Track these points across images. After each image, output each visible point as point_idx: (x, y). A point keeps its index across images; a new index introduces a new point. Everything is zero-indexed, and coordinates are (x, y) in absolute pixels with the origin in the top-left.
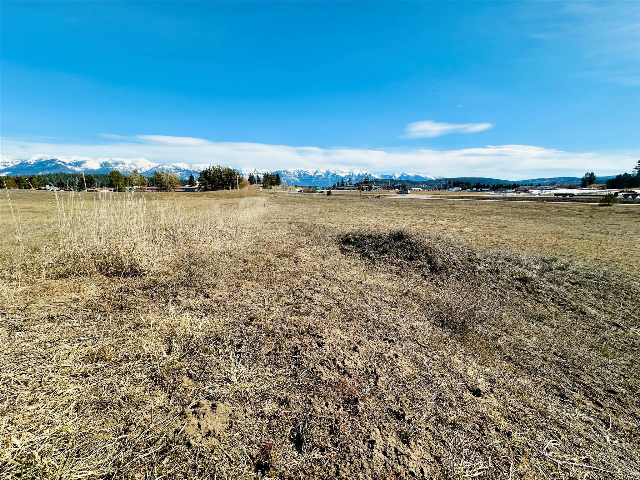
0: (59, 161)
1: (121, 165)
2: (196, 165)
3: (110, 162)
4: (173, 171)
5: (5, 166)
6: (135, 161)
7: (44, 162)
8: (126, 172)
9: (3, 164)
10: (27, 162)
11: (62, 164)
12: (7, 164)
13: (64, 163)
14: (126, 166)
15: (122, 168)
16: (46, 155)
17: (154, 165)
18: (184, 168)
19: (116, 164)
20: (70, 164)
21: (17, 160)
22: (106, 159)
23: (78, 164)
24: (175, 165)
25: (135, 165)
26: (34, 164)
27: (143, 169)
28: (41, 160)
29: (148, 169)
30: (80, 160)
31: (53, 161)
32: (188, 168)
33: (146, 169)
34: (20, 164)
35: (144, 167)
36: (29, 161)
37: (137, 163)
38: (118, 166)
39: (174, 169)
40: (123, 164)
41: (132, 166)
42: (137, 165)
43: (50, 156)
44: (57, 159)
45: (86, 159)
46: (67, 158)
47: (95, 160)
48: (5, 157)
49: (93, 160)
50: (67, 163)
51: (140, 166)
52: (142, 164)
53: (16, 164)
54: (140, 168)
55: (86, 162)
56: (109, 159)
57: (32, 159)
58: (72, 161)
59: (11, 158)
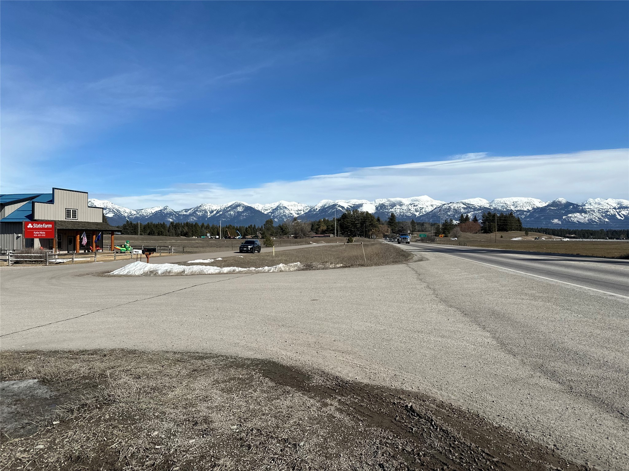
1: (398, 207)
2: (499, 199)
3: (387, 203)
4: (462, 210)
5: (298, 214)
6: (415, 201)
7: (327, 208)
8: (403, 216)
9: (296, 212)
10: (314, 209)
11: (341, 209)
12: (299, 212)
13: (343, 207)
14: (404, 208)
15: (398, 211)
16: (330, 201)
17: (438, 203)
18: (479, 205)
19: (393, 205)
20: (348, 209)
21: (307, 208)
22: (384, 199)
23: (355, 208)
24: (467, 201)
25: (414, 206)
26: (319, 210)
27: (424, 210)
28: (325, 206)
29: (430, 209)
30: (357, 203)
31: (334, 206)
32: (487, 206)
33: (427, 210)
34: (309, 211)
35: (425, 207)
36: (316, 207)
37: (416, 203)
38: (395, 207)
39: (464, 208)
40: (401, 205)
41: (410, 207)
42: (417, 205)
43: (332, 201)
44: (338, 204)
45: (363, 201)
46: (347, 202)
47: (371, 202)
48: (300, 204)
49: (370, 202)
50: (346, 208)
51: (420, 206)
52: (423, 203)
53: (306, 212)
54: (419, 209)
55: (363, 205)
56: (386, 199)
57: (319, 205)
58: (351, 205)
59: (304, 205)
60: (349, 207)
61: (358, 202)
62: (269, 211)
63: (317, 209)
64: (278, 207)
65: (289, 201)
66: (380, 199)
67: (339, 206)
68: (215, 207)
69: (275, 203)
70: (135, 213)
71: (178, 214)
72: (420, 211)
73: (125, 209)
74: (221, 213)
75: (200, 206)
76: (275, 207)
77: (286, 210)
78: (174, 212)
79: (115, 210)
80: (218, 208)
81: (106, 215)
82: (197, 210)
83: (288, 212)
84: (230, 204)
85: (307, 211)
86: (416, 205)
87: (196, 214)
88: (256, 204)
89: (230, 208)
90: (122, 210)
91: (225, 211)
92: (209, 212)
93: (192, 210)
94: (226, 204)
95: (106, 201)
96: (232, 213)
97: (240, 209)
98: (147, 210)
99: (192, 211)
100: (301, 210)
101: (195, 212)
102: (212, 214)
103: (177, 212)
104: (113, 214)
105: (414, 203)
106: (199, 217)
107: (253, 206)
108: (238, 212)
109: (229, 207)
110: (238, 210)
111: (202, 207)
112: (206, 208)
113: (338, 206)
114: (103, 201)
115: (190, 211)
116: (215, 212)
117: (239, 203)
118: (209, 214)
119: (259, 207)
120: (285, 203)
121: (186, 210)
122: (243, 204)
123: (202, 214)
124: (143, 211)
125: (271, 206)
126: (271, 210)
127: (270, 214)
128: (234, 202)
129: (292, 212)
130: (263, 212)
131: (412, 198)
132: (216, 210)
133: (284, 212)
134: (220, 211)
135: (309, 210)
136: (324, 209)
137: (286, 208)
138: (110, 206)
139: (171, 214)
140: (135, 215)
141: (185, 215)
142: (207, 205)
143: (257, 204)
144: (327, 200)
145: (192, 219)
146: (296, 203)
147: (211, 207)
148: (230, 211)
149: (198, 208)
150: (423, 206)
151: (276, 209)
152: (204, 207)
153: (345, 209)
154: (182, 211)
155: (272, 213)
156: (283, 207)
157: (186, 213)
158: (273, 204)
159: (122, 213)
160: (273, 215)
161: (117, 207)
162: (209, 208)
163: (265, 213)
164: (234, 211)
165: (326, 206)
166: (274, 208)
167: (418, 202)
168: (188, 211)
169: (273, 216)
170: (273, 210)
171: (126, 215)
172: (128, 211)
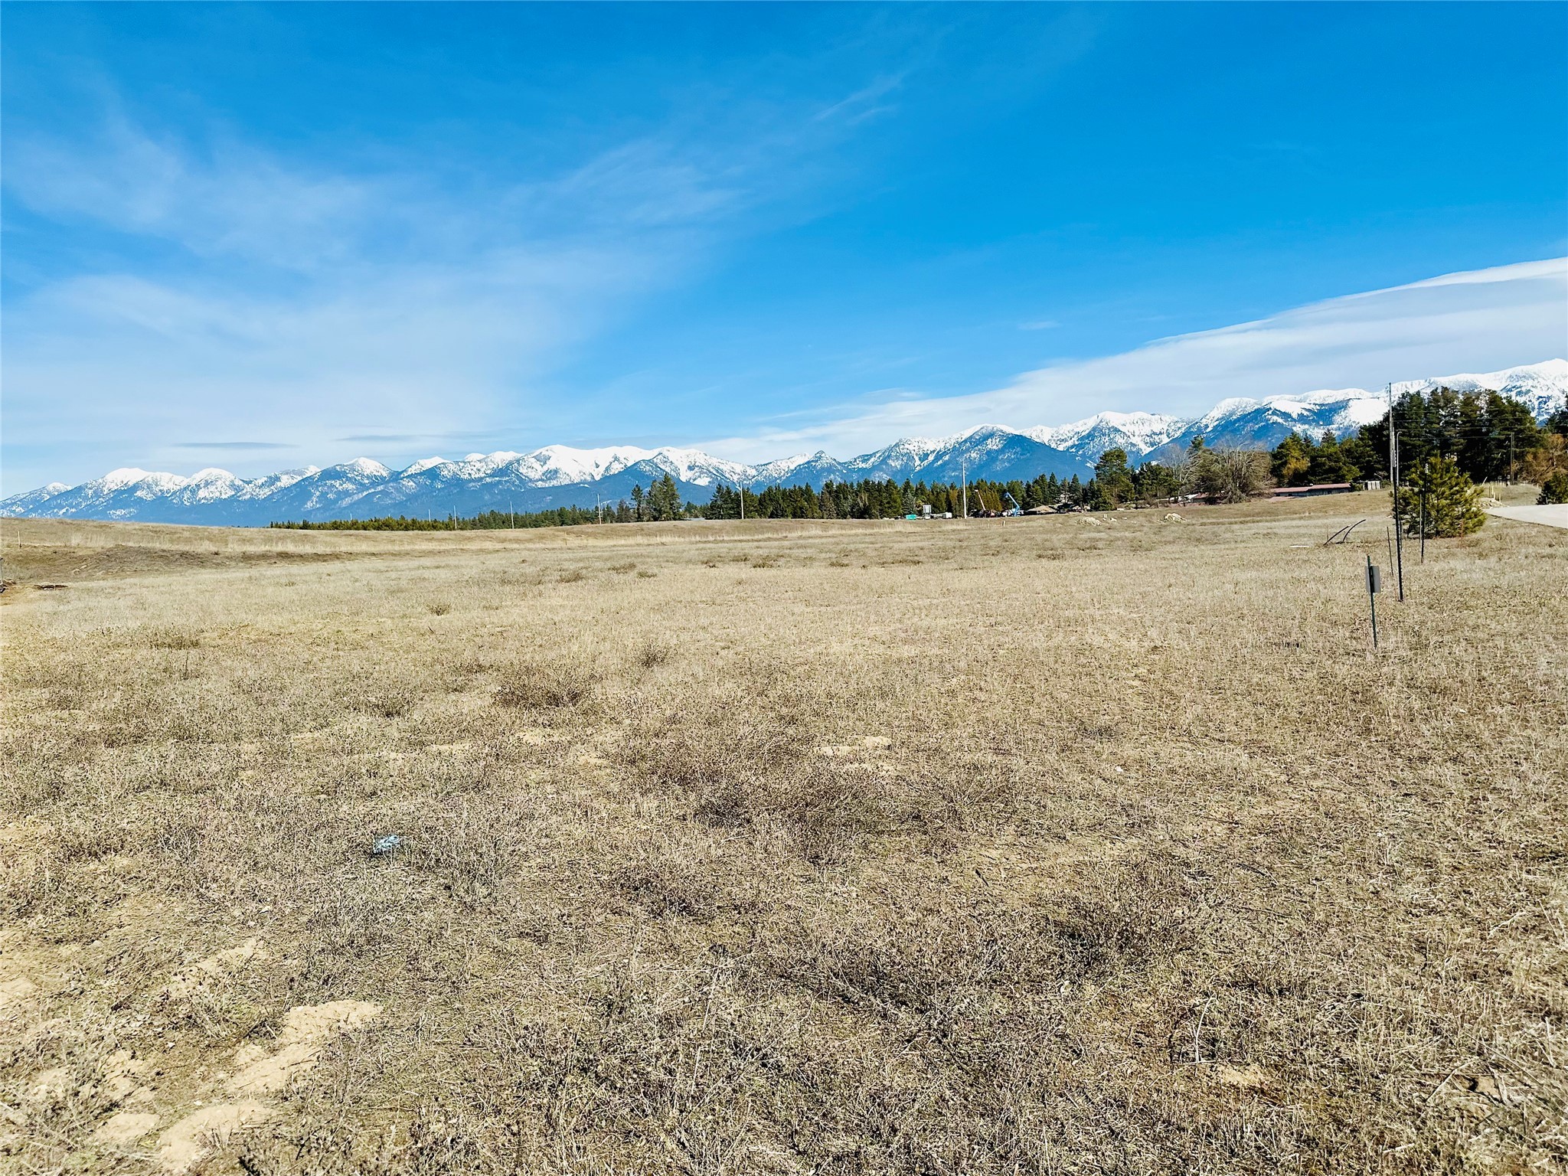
0: (1275, 412)
5: (1152, 445)
6: (1519, 378)
7: (1238, 420)
9: (1148, 440)
10: (1199, 428)
11: (1280, 420)
12: (1156, 439)
13: (1286, 416)
16: (1246, 399)
20: (1302, 419)
21: (1179, 425)
22: (1415, 382)
23: (1325, 414)
26: (1215, 427)
28: (1231, 415)
30: (1330, 401)
31: (1259, 413)
34: (1184, 435)
36: (1204, 421)
37: (1526, 385)
42: (1528, 391)
43: (1252, 401)
44: (1272, 406)
45: (1350, 393)
46: (1298, 398)
47: (1376, 394)
48: (1157, 417)
49: (1370, 395)
50: (1295, 416)
51: (1537, 392)
52: (1549, 383)
53: (1176, 436)
54: (1536, 403)
55: (1351, 403)
56: (1422, 382)
57: (1212, 415)
58: (1308, 407)
59: (1167, 418)
60: (1306, 413)
61: (1330, 396)
62: (1070, 443)
63: (1207, 426)
64: (1094, 429)
65: (1127, 411)
66: (1404, 383)
67: (1274, 413)
68: (933, 445)
69: (1085, 421)
70: (754, 472)
71: (847, 469)
72: (1539, 408)
73: (732, 465)
74: (947, 458)
75: (897, 445)
76: (1087, 432)
77: (1118, 436)
78: (839, 463)
79: (712, 470)
80: (940, 446)
81: (696, 482)
82: (889, 457)
83: (1123, 441)
84: (967, 434)
85: (1178, 434)
86: (1523, 389)
87: (887, 464)
88: (1035, 428)
89: (968, 444)
90: (725, 468)
91: (958, 450)
92: (917, 458)
93: (878, 455)
94: (958, 436)
95: (692, 451)
96: (973, 455)
97: (993, 445)
98: (779, 463)
99: (879, 458)
100: (1161, 433)
101: (884, 461)
102: (926, 463)
103: (845, 463)
104: (709, 479)
105: (1518, 384)
106: (895, 473)
107: (1026, 434)
108: (989, 452)
109: (965, 441)
110: (989, 447)
111: (902, 447)
112: (911, 448)
113: (1270, 412)
114: (687, 452)
115: (872, 460)
116: (931, 458)
117: (990, 428)
118: (918, 462)
119: (1042, 434)
120: (1115, 419)
121: (865, 458)
122: (1001, 431)
123: (902, 465)
124: (770, 467)
125: (1076, 430)
126: (1075, 439)
127: (1073, 450)
128: (978, 428)
129: (1134, 440)
130: (1053, 446)
131: (1509, 372)
132: (934, 451)
133: (1111, 441)
134: (945, 453)
135: (1183, 430)
136: (1228, 426)
137: (1117, 430)
138: (701, 460)
139: (830, 469)
140: (754, 477)
141: (863, 469)
142: (913, 440)
143: (1040, 427)
144: (1238, 399)
145: (881, 477)
146: (1146, 416)
147: (922, 446)
148: (968, 450)
149: (891, 449)
150: (1549, 393)
151: (1091, 436)
152: (907, 446)
153: (1294, 420)
154: (855, 461)
155: (1079, 447)
156: (1109, 429)
157: (864, 465)
158: (1081, 422)
159: (727, 475)
160: (1080, 452)
161: (714, 462)
162: (916, 448)
163: (1061, 448)
164: (979, 450)
165: (1235, 417)
166: (1083, 434)
167: (1530, 382)
168: (868, 459)
169: (1081, 456)
170: (1082, 438)
171: (735, 478)
172: (739, 469)
